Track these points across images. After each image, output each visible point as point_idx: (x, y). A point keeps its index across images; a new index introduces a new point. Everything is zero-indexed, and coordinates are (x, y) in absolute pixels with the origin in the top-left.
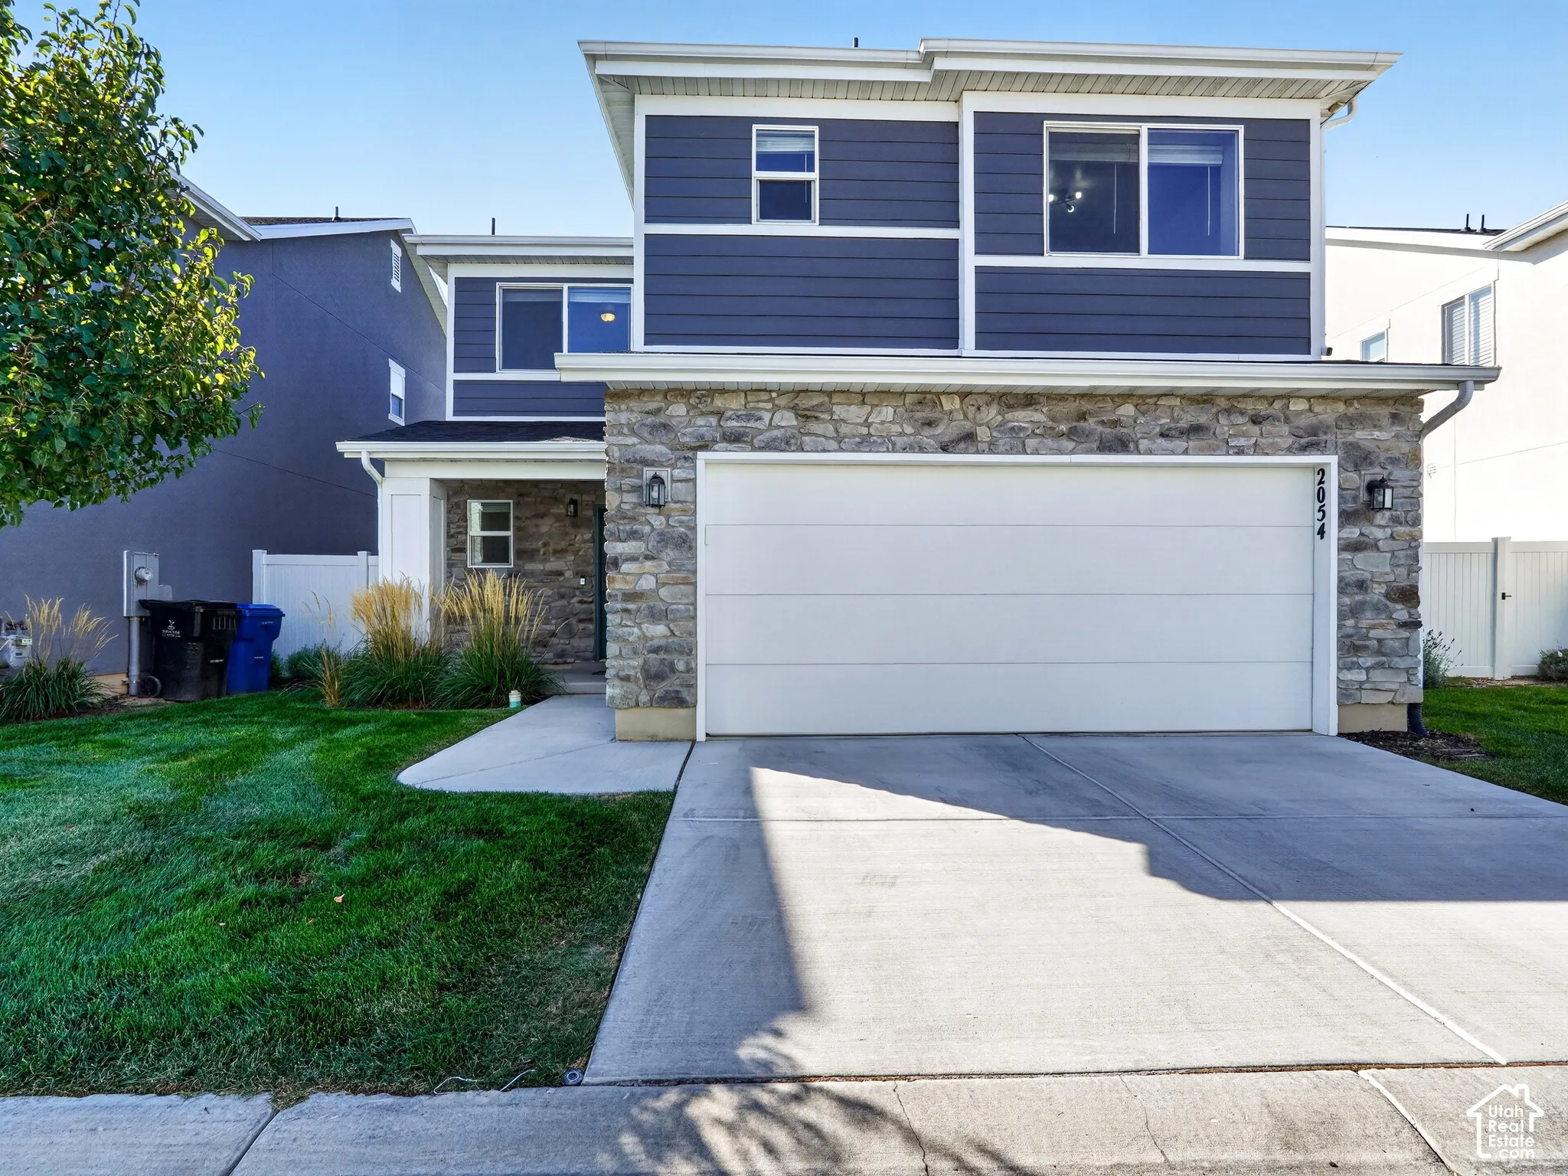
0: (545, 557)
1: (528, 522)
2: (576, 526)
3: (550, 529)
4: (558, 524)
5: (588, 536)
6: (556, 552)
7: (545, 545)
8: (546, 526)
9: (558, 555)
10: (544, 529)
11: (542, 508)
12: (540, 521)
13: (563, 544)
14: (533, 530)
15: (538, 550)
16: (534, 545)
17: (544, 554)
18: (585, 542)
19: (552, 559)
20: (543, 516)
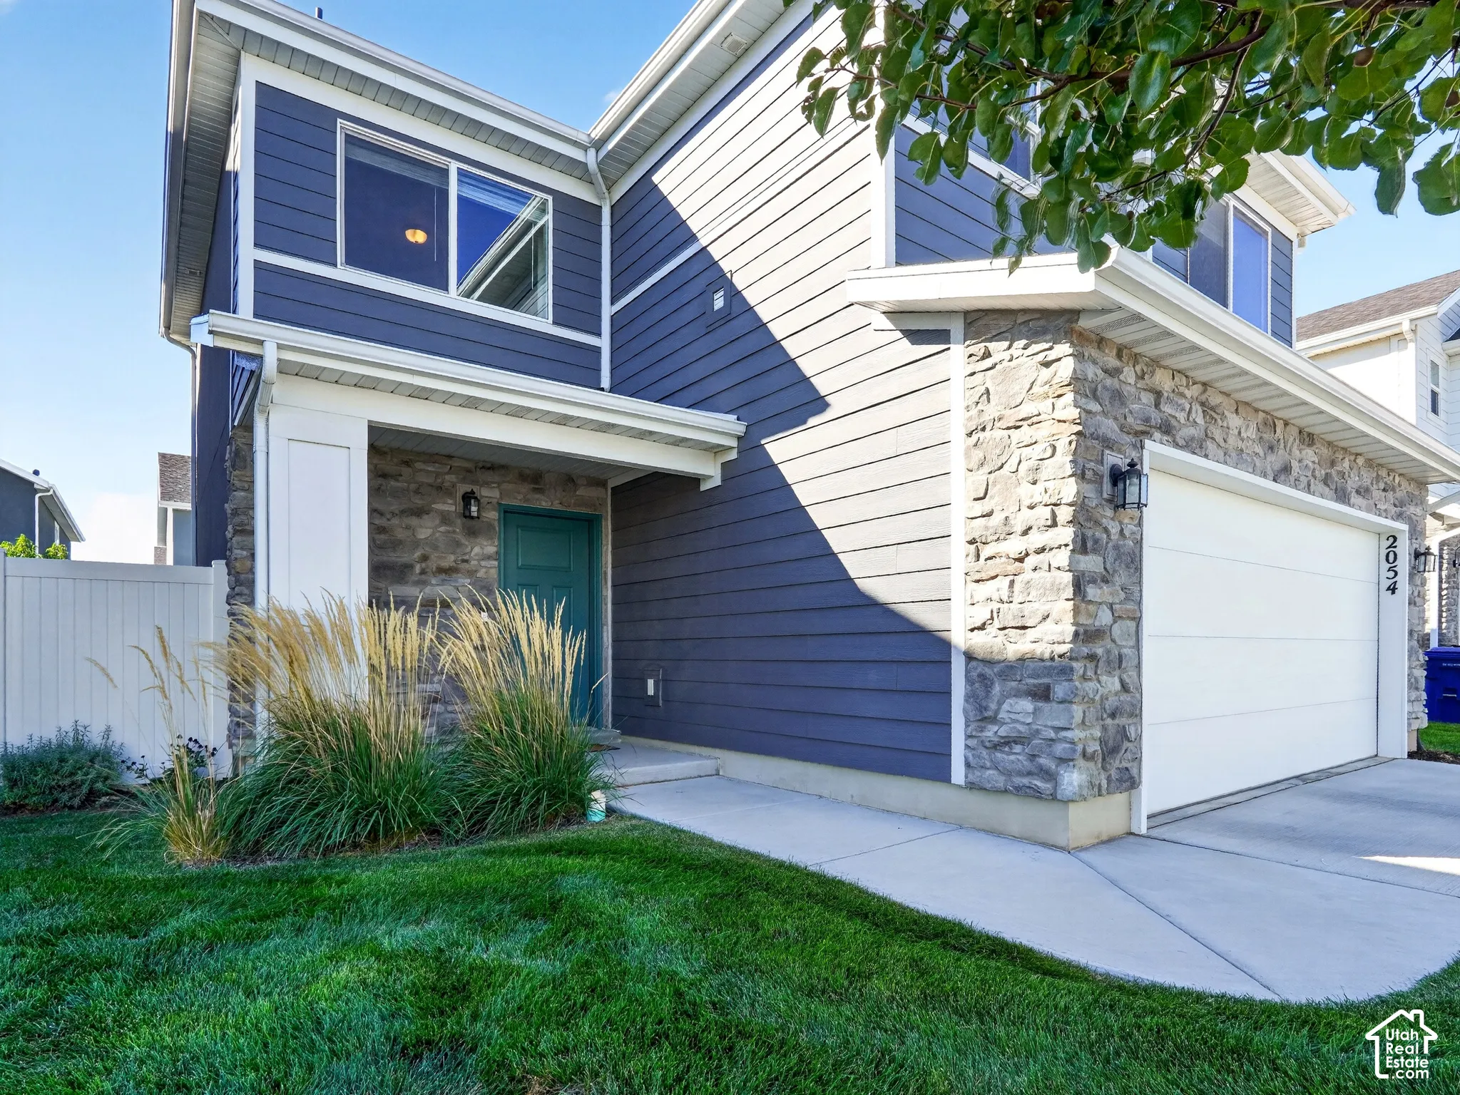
0: (423, 577)
1: (395, 521)
2: (472, 533)
3: (433, 534)
4: (442, 529)
5: (491, 549)
6: (441, 570)
7: (425, 558)
8: (425, 529)
9: (443, 576)
10: (423, 534)
11: (418, 501)
12: (414, 521)
13: (449, 561)
14: (400, 534)
15: (411, 567)
16: (405, 558)
17: (423, 572)
18: (489, 558)
19: (434, 582)
20: (419, 512)
